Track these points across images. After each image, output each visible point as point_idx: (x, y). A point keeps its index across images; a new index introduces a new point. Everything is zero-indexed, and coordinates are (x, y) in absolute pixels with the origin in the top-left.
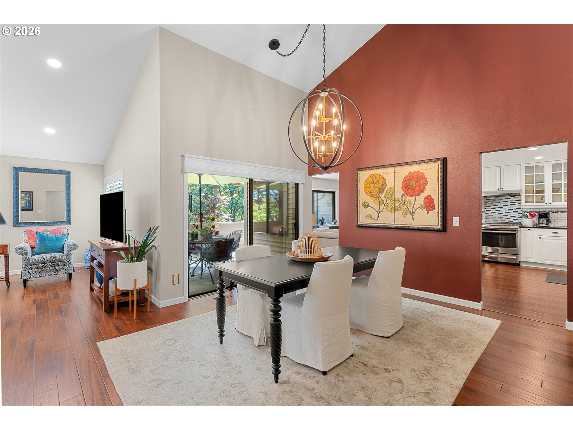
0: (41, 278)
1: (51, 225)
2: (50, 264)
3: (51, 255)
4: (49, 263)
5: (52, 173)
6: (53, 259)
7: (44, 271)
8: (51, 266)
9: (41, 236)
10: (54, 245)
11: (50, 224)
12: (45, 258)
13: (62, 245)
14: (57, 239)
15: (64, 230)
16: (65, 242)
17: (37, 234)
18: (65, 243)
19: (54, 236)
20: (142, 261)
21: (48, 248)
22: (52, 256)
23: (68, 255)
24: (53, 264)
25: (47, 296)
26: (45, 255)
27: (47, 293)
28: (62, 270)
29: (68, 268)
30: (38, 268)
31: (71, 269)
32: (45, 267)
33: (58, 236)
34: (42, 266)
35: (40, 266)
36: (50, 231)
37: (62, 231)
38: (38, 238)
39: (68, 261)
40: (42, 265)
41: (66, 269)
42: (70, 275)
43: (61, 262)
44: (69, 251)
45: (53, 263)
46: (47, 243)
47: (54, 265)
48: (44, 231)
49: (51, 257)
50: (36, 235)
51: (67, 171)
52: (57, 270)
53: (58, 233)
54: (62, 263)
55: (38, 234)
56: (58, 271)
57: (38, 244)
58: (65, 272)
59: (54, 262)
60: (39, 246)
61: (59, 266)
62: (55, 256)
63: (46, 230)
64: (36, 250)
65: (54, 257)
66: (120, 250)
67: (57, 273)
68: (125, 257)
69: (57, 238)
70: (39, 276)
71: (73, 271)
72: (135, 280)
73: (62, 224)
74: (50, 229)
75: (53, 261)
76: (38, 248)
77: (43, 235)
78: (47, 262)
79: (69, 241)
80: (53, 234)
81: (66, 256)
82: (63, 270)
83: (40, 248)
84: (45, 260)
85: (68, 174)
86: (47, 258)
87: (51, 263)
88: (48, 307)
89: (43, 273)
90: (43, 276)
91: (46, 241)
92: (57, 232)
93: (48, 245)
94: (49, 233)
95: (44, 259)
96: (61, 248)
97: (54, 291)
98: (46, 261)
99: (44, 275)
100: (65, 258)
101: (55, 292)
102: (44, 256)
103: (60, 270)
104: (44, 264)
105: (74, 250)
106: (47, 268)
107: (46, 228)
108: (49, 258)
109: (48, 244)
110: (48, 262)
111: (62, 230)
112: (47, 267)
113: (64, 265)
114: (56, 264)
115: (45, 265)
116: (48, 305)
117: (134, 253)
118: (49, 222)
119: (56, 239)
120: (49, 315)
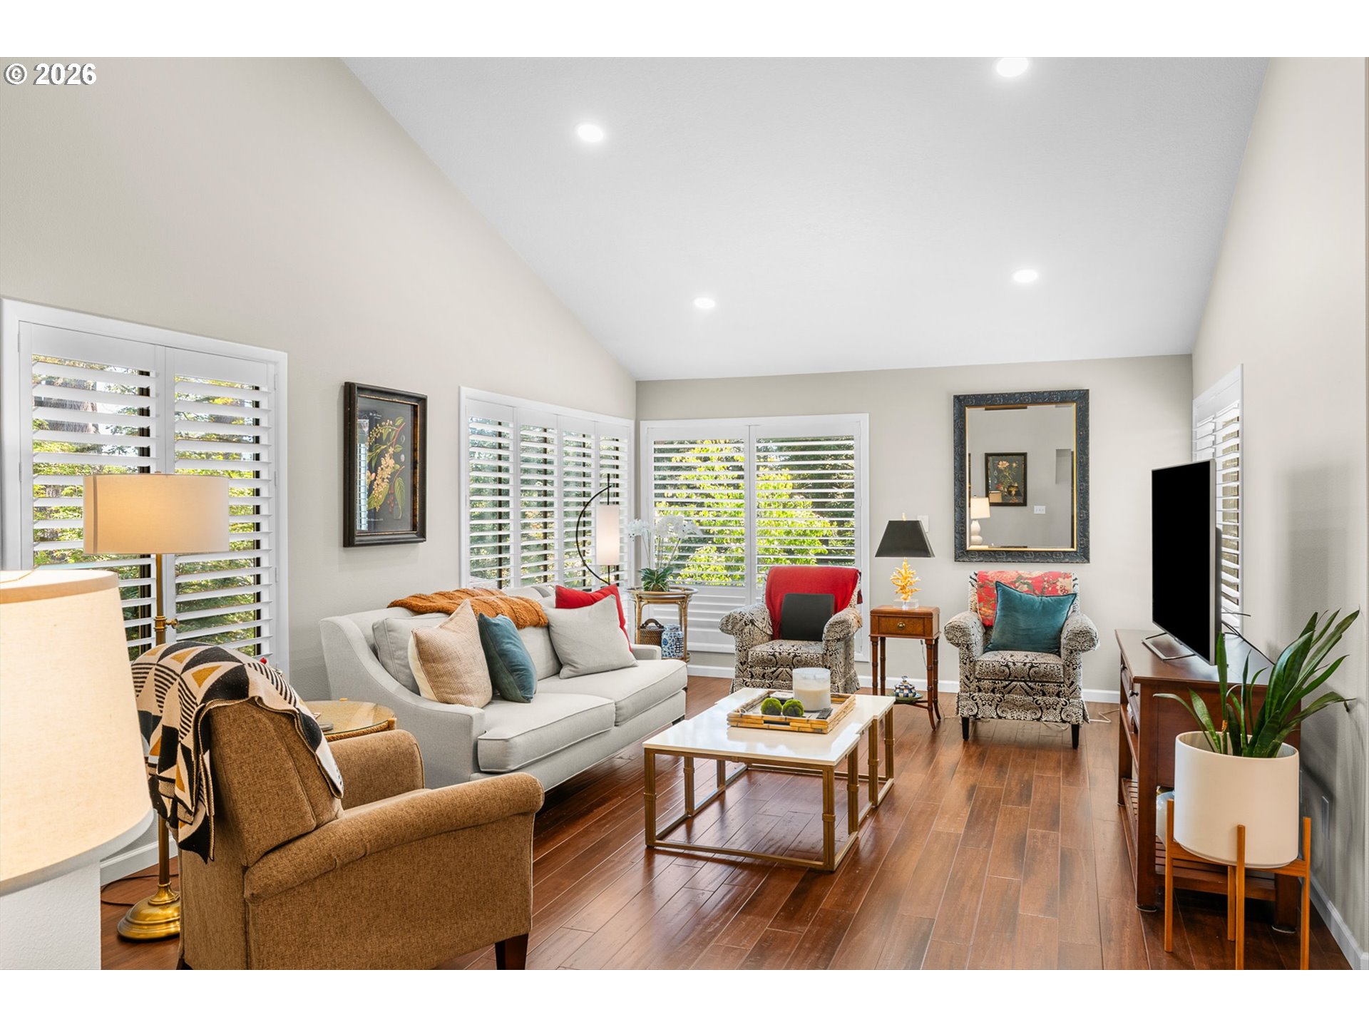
0: (1000, 720)
1: (1038, 560)
2: (1022, 683)
3: (1027, 656)
4: (1019, 681)
5: (1041, 401)
6: (1030, 669)
7: (1007, 702)
8: (1026, 692)
9: (1007, 596)
10: (1035, 627)
11: (1036, 557)
12: (1011, 664)
13: (1057, 629)
14: (1043, 608)
15: (1066, 579)
16: (1066, 619)
17: (997, 587)
18: (1065, 625)
19: (1036, 598)
20: (1272, 754)
21: (1020, 633)
22: (1027, 661)
23: (1068, 666)
24: (1029, 687)
25: (1003, 785)
26: (1012, 656)
27: (1006, 773)
28: (1051, 710)
29: (1068, 708)
30: (993, 691)
31: (1076, 710)
32: (1011, 691)
33: (1048, 598)
34: (1004, 687)
35: (1000, 685)
36: (1030, 581)
37: (1061, 582)
38: (999, 601)
39: (1068, 682)
40: (1002, 685)
41: (1062, 709)
42: (1076, 729)
43: (1050, 684)
44: (1072, 652)
45: (1030, 684)
46: (1020, 618)
47: (1032, 689)
48: (1015, 582)
49: (1025, 664)
50: (995, 592)
51: (1080, 391)
52: (1041, 708)
53: (1050, 589)
54: (1052, 687)
55: (999, 588)
56: (1042, 711)
57: (999, 619)
58: (1062, 719)
59: (1031, 682)
60: (1000, 626)
61: (1044, 694)
62: (1035, 661)
63: (1020, 577)
64: (995, 634)
65: (1032, 667)
66: (1192, 692)
67: (1041, 717)
68: (1210, 723)
69: (1045, 606)
70: (997, 714)
71: (1081, 720)
72: (1241, 831)
73: (1067, 560)
74: (1029, 576)
75: (1030, 678)
76: (998, 630)
77: (1011, 592)
78: (1016, 677)
79: (1076, 620)
80: (1037, 592)
81: (1064, 666)
82: (1055, 709)
83: (1003, 632)
84: (1009, 669)
85: (1080, 399)
86: (1014, 664)
87: (1024, 681)
88: (994, 824)
89: (1006, 709)
90: (1005, 718)
91: (1017, 612)
92: (1046, 586)
93: (1022, 625)
94: (1026, 586)
95: (1007, 666)
96: (1055, 639)
97: (1025, 772)
98: (1013, 675)
99: (1009, 717)
100: (1062, 672)
101: (1026, 777)
102: (1008, 658)
103: (1048, 709)
104: (1007, 683)
105: (1084, 651)
106: (1015, 696)
107: (1020, 572)
108: (1020, 664)
109: (1023, 622)
110: (1016, 679)
111: (1060, 579)
112: (1016, 694)
113: (1058, 695)
114: (1037, 686)
115: (1010, 687)
116: (997, 817)
117: (1242, 713)
118: (1034, 552)
119: (1040, 608)
120: (988, 853)
